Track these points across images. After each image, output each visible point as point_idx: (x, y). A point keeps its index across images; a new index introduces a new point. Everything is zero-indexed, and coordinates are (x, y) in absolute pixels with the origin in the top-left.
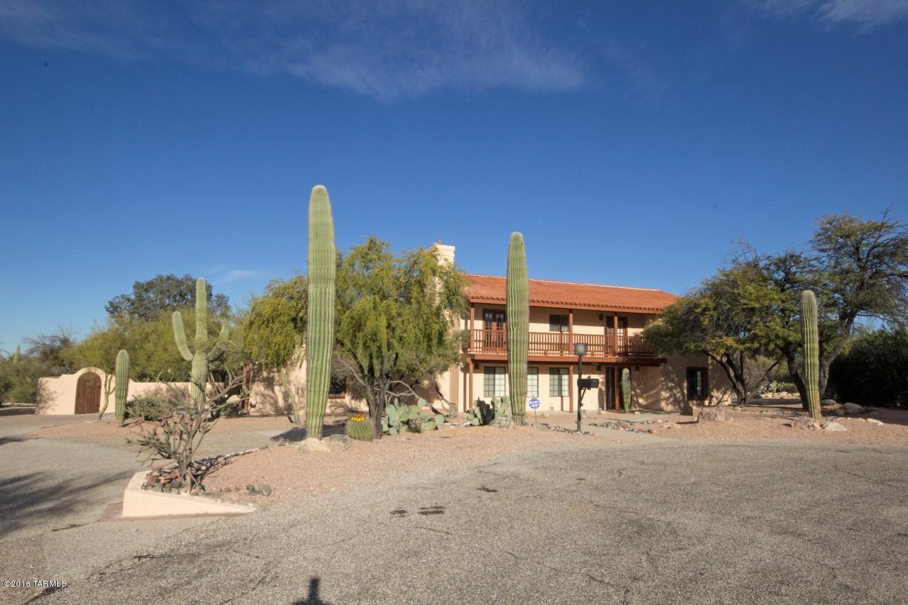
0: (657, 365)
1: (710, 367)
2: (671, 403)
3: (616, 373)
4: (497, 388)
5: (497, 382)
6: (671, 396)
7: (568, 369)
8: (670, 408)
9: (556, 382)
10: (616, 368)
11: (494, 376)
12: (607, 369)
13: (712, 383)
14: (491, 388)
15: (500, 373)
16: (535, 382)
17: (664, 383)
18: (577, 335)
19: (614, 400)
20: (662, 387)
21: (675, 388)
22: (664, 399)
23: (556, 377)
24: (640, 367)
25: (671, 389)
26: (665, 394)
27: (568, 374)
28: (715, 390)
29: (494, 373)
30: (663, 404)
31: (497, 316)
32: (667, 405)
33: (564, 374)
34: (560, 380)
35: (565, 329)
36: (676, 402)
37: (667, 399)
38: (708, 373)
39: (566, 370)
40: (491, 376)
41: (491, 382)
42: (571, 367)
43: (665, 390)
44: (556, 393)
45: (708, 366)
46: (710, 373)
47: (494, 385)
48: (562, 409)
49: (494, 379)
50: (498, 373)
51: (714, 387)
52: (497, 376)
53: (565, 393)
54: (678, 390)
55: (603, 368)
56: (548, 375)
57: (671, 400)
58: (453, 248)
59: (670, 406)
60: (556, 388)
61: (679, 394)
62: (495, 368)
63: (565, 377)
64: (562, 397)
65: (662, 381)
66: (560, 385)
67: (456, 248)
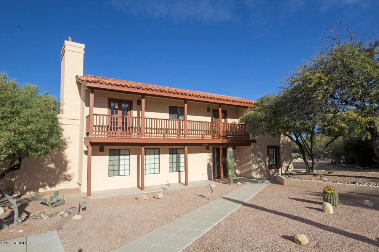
0: (249, 145)
1: (281, 146)
2: (259, 173)
3: (221, 151)
4: (122, 168)
5: (122, 162)
6: (259, 168)
7: (184, 149)
8: (258, 176)
9: (175, 160)
10: (221, 147)
11: (119, 158)
12: (213, 148)
13: (283, 157)
14: (116, 168)
15: (125, 155)
16: (157, 161)
17: (254, 158)
18: (191, 121)
19: (219, 172)
20: (253, 161)
21: (261, 162)
22: (255, 170)
23: (175, 156)
24: (236, 147)
25: (258, 162)
26: (255, 167)
27: (184, 153)
28: (285, 162)
29: (119, 155)
30: (254, 174)
31: (123, 106)
32: (257, 174)
33: (181, 154)
34: (178, 158)
35: (181, 118)
36: (262, 172)
37: (256, 170)
38: (280, 150)
39: (182, 150)
40: (116, 158)
41: (116, 163)
42: (186, 148)
43: (255, 163)
44: (175, 169)
45: (281, 145)
46: (281, 150)
47: (119, 165)
48: (180, 182)
49: (119, 160)
50: (123, 155)
51: (284, 160)
52: (122, 157)
53: (182, 169)
54: (263, 163)
55: (211, 148)
56: (168, 155)
57: (259, 170)
58: (83, 46)
59: (258, 174)
60: (175, 165)
61: (264, 166)
62: (119, 150)
63: (182, 156)
64: (179, 172)
65: (253, 157)
66: (178, 162)
67: (85, 46)
